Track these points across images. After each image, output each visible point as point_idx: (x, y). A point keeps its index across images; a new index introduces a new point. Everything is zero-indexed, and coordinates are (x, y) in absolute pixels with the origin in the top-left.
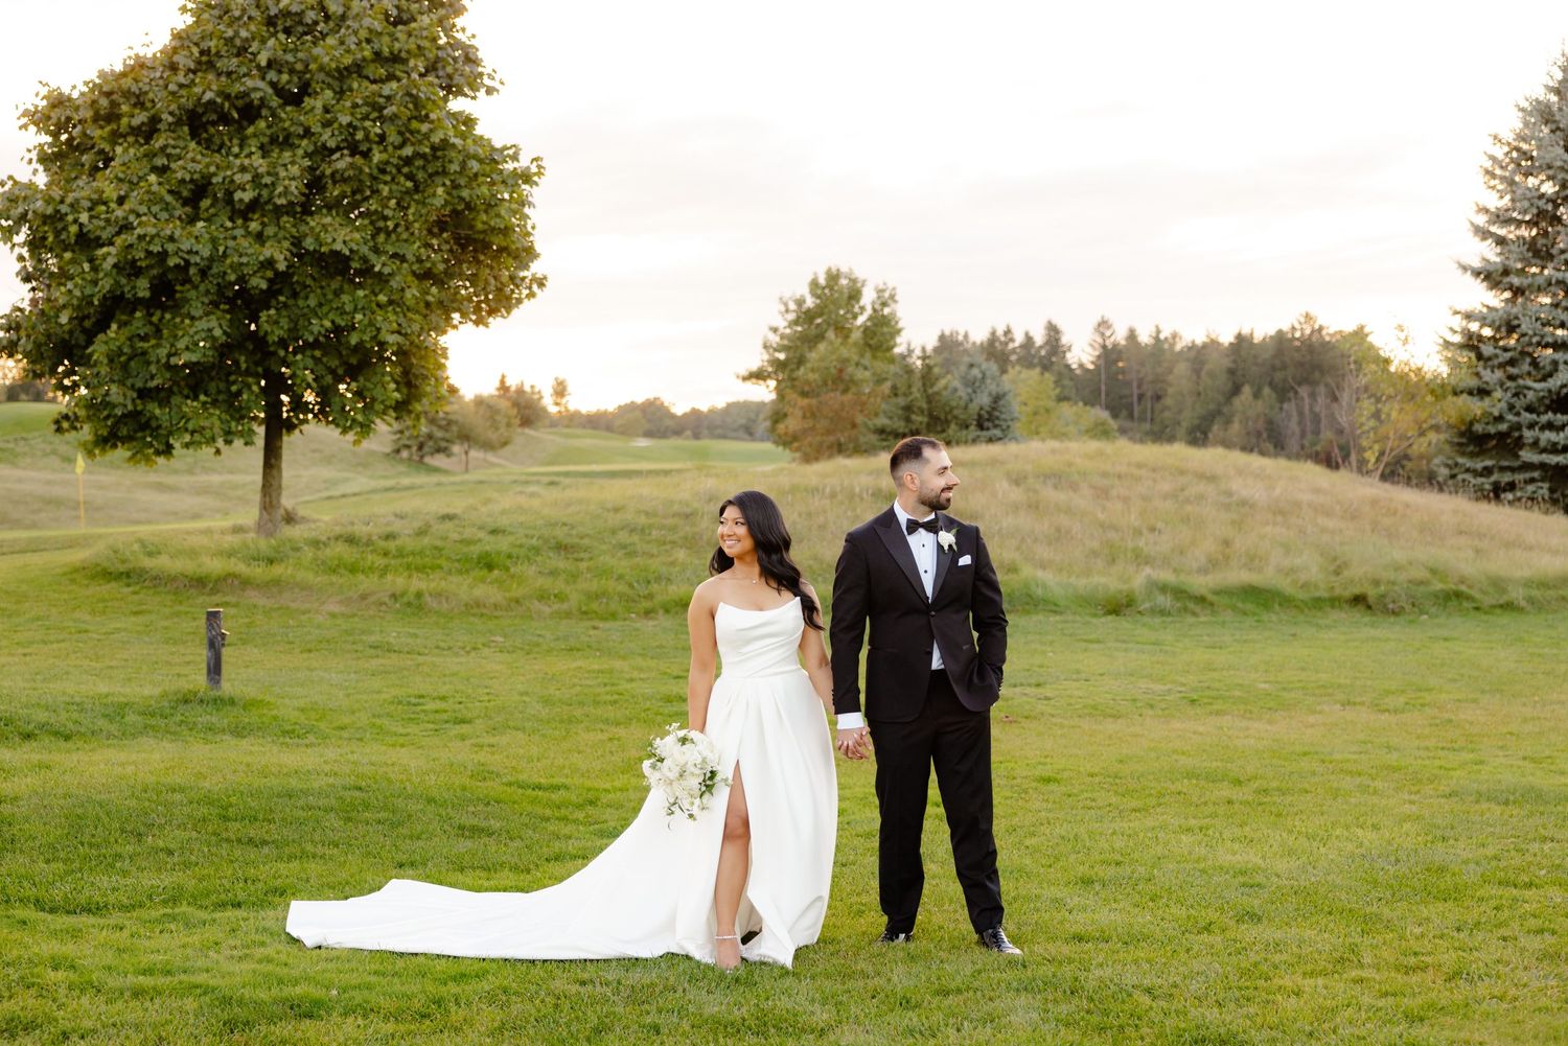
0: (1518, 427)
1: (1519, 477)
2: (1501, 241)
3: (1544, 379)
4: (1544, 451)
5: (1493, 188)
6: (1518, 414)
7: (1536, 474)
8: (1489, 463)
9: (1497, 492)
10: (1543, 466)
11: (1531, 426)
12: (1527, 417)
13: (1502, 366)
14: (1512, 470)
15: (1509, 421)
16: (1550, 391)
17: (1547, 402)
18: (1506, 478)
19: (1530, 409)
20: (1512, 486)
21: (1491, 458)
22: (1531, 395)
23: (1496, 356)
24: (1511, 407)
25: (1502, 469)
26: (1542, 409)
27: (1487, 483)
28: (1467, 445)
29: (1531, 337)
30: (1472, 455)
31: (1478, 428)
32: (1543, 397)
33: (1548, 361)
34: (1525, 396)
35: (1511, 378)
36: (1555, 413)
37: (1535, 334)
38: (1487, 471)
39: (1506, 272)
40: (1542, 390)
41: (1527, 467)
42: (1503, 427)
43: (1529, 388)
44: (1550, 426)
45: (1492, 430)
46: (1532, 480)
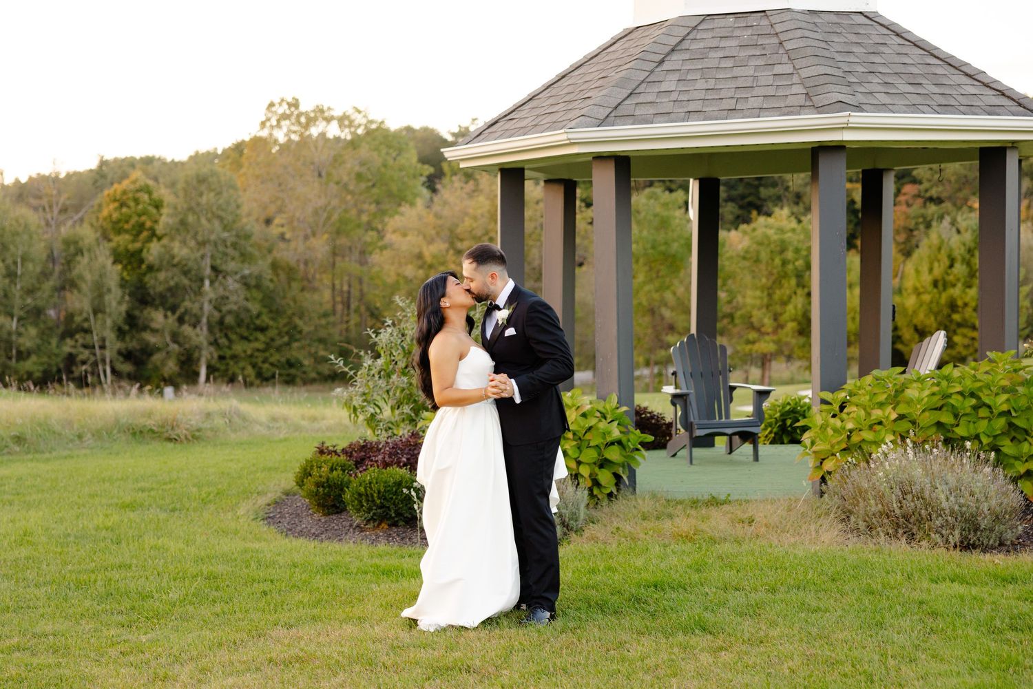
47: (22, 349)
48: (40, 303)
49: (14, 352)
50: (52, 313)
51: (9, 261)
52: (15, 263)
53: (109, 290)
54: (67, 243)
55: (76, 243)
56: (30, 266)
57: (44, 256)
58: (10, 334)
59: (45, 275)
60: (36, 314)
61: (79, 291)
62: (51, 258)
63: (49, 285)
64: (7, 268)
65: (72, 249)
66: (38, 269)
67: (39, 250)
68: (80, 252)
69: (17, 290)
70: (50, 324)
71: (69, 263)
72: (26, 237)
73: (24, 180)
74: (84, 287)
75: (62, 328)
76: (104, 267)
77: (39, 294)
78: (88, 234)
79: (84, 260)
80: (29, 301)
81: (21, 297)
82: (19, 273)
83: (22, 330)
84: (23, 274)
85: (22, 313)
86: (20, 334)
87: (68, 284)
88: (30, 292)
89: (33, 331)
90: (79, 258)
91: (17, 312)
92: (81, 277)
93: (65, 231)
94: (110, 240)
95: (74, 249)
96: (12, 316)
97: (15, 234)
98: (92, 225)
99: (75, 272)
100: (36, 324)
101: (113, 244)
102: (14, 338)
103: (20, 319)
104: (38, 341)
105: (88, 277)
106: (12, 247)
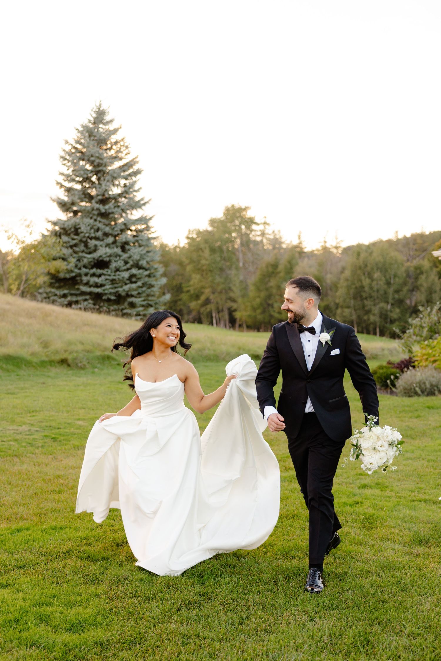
0: (80, 275)
1: (80, 298)
2: (69, 190)
3: (90, 253)
4: (90, 286)
5: (65, 164)
6: (80, 269)
7: (87, 297)
8: (66, 292)
9: (69, 305)
10: (90, 293)
11: (86, 275)
12: (84, 270)
13: (71, 247)
14: (76, 295)
15: (75, 272)
16: (94, 259)
17: (92, 263)
18: (74, 299)
19: (85, 267)
20: (77, 302)
21: (67, 289)
22: (85, 261)
23: (69, 242)
24: (76, 266)
25: (72, 295)
26: (90, 267)
27: (66, 301)
28: (55, 283)
29: (85, 233)
30: (59, 288)
31: (62, 275)
32: (91, 262)
33: (93, 245)
34: (83, 260)
35: (75, 252)
36: (97, 268)
37: (87, 233)
38: (65, 296)
39: (73, 204)
40: (90, 258)
41: (83, 293)
42: (73, 274)
43: (85, 257)
44: (94, 275)
45: (68, 276)
46: (86, 300)
47: (392, 319)
48: (402, 297)
49: (389, 320)
50: (408, 302)
51: (388, 277)
52: (390, 278)
53: (435, 292)
54: (416, 268)
55: (420, 268)
56: (397, 279)
57: (404, 275)
58: (387, 311)
59: (405, 284)
60: (400, 302)
61: (421, 291)
62: (408, 276)
63: (405, 289)
64: (387, 280)
65: (418, 272)
66: (401, 281)
67: (402, 272)
68: (422, 273)
69: (391, 291)
70: (406, 307)
71: (417, 278)
72: (396, 266)
73: (408, 235)
74: (423, 289)
75: (411, 310)
76: (433, 280)
77: (401, 293)
78: (426, 264)
79: (423, 277)
80: (396, 296)
81: (393, 294)
82: (392, 282)
83: (392, 309)
84: (394, 283)
85: (393, 302)
86: (391, 312)
87: (415, 288)
88: (397, 291)
89: (397, 310)
90: (421, 276)
91: (390, 301)
92: (421, 285)
93: (415, 262)
94: (437, 267)
95: (419, 271)
96: (388, 303)
97: (391, 264)
98: (429, 260)
99: (419, 282)
100: (399, 307)
101: (438, 269)
102: (389, 313)
103: (392, 304)
104: (400, 315)
105: (425, 285)
106: (389, 270)
